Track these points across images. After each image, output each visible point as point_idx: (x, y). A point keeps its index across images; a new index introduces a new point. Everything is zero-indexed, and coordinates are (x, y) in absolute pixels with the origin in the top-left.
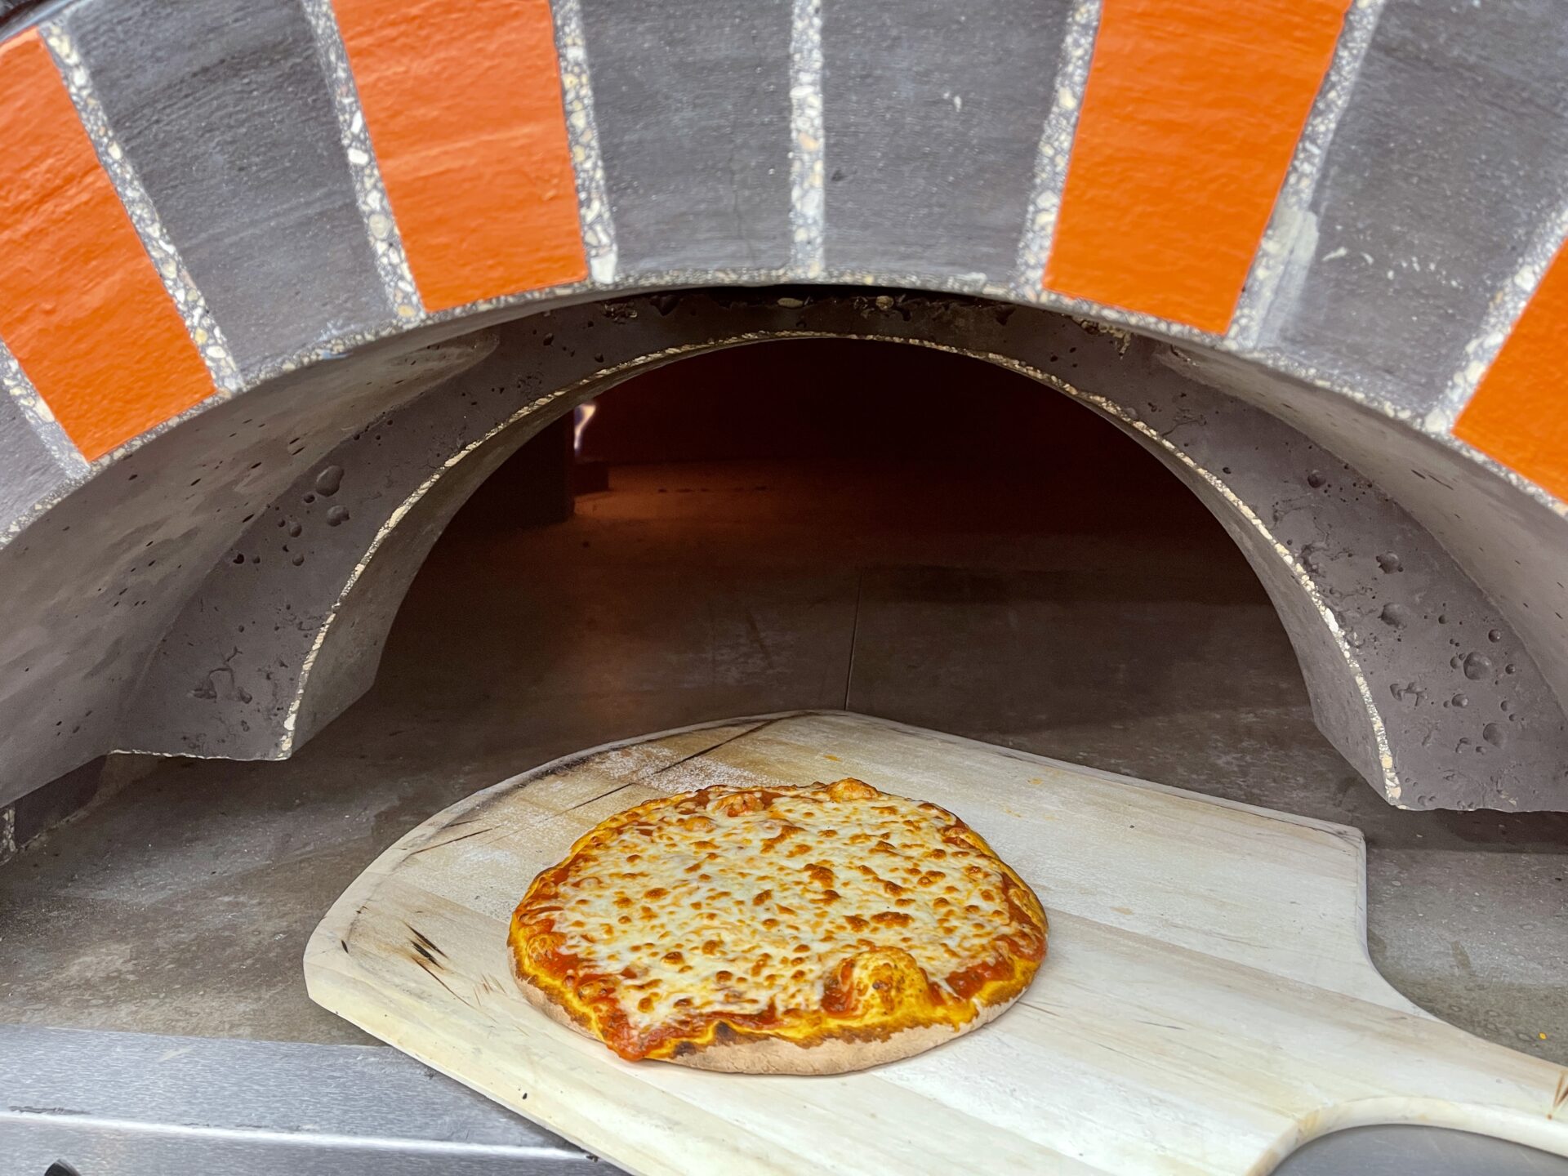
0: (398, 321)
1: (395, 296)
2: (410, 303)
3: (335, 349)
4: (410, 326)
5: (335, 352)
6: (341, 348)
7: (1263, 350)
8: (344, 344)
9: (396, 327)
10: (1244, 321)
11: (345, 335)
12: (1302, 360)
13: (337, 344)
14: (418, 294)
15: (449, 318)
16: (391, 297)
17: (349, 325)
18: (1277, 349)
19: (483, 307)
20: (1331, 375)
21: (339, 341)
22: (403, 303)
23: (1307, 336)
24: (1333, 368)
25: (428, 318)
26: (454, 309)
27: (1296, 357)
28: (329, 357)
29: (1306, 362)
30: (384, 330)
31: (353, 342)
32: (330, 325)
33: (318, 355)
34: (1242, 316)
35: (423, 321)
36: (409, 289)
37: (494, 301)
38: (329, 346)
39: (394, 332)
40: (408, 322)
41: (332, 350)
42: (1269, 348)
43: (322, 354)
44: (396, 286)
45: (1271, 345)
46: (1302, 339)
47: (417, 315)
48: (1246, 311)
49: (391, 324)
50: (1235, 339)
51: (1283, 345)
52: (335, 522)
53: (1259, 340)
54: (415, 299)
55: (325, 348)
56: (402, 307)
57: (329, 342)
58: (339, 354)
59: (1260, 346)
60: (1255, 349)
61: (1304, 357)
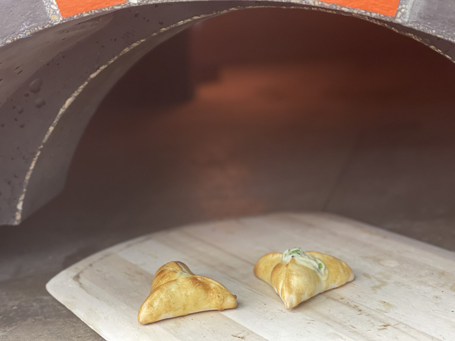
0: (52, 21)
1: (50, 11)
2: (56, 14)
3: (27, 33)
4: (57, 23)
5: (27, 35)
6: (29, 33)
7: (411, 23)
8: (30, 31)
9: (51, 24)
10: (403, 10)
11: (31, 28)
12: (428, 26)
13: (27, 32)
14: (59, 10)
15: (72, 20)
16: (48, 12)
17: (32, 24)
18: (417, 22)
19: (86, 15)
20: (442, 33)
21: (28, 31)
22: (53, 14)
23: (430, 16)
24: (443, 30)
25: (64, 20)
26: (74, 16)
27: (426, 25)
28: (24, 37)
29: (430, 27)
30: (46, 25)
31: (34, 31)
32: (24, 24)
33: (20, 36)
34: (402, 8)
35: (61, 21)
36: (56, 8)
37: (90, 12)
38: (24, 33)
39: (50, 26)
40: (56, 22)
41: (25, 34)
42: (414, 22)
43: (22, 36)
44: (50, 7)
45: (415, 21)
46: (428, 17)
47: (59, 19)
48: (404, 6)
49: (49, 23)
50: (400, 18)
51: (420, 20)
52: (39, 106)
53: (409, 18)
54: (58, 12)
55: (22, 34)
56: (53, 16)
57: (24, 31)
58: (28, 35)
59: (410, 21)
60: (408, 22)
61: (430, 25)
